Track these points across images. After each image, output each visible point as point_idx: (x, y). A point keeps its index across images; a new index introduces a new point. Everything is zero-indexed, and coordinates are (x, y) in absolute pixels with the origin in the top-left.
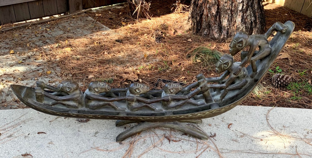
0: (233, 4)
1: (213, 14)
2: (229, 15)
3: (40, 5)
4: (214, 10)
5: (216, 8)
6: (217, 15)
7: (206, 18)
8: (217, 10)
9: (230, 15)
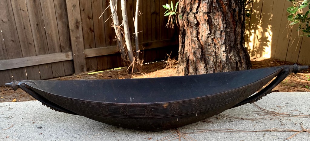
0: (216, 46)
1: (198, 57)
2: (213, 57)
3: (49, 67)
4: (199, 54)
5: (200, 52)
6: (202, 57)
7: (192, 63)
8: (201, 54)
9: (215, 57)
